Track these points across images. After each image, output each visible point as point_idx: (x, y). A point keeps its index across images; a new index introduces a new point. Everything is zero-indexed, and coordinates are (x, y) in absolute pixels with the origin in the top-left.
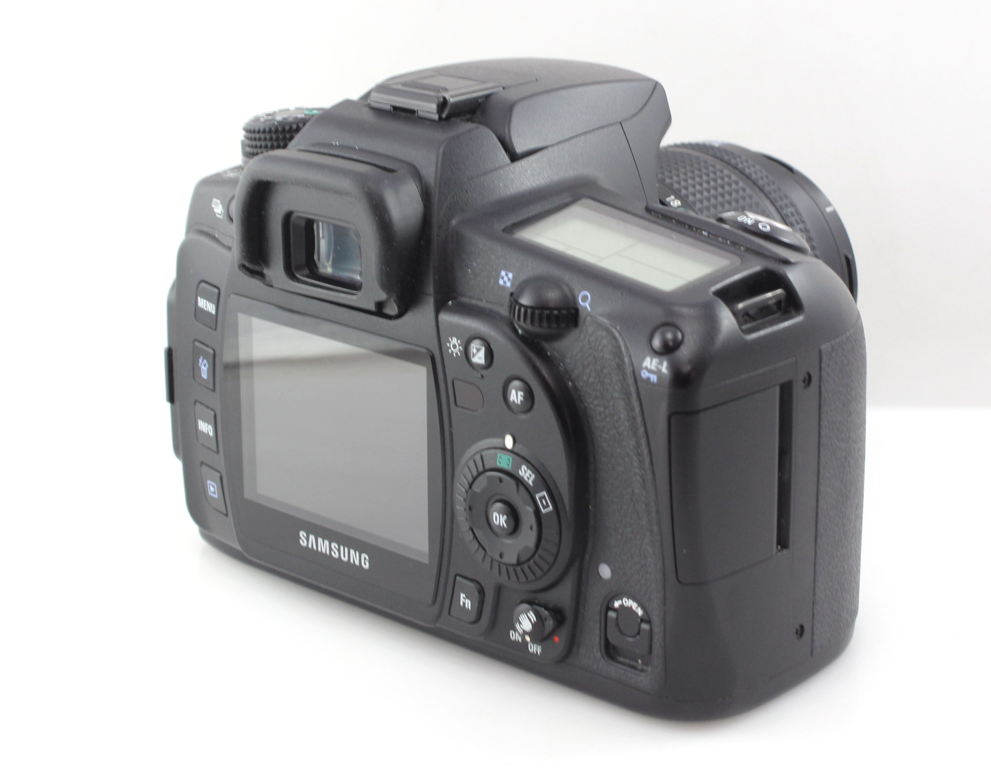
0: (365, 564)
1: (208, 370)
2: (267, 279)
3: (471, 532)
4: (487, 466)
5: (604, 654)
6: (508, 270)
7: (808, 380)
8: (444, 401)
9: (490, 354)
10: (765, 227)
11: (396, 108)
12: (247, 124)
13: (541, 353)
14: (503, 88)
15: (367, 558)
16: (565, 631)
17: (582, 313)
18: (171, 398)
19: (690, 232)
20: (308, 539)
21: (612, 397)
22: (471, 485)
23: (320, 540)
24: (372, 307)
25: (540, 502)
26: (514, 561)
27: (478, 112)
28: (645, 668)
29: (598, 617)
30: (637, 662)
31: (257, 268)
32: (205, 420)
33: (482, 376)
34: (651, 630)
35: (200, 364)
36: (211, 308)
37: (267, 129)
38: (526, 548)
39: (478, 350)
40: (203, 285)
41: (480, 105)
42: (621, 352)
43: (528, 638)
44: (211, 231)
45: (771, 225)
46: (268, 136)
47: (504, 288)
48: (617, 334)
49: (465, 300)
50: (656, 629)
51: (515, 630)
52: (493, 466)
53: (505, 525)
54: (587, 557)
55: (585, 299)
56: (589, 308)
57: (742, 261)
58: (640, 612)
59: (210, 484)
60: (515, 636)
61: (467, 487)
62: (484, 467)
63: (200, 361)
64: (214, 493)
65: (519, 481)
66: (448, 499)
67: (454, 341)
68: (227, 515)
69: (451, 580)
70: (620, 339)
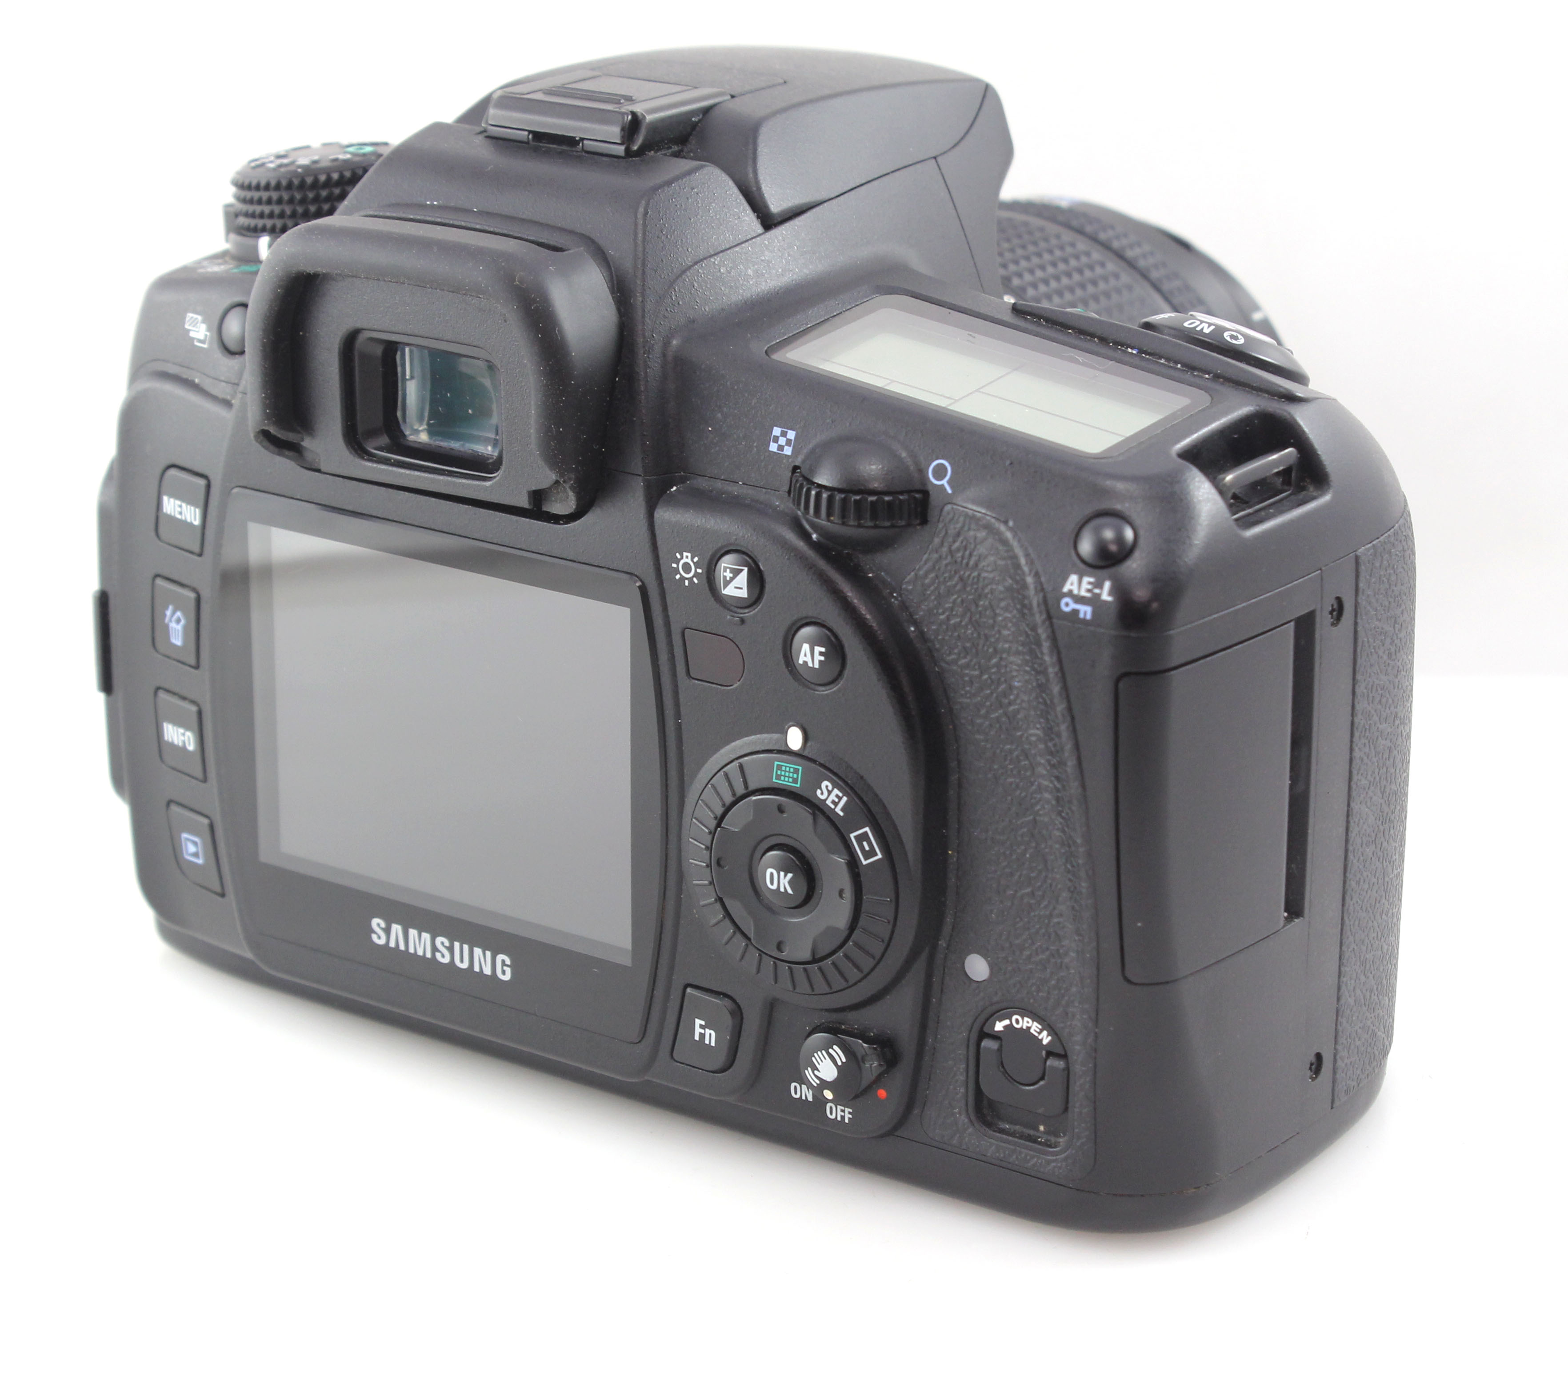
0: (504, 972)
1: (185, 628)
2: (309, 456)
3: (718, 906)
4: (752, 786)
5: (973, 1118)
6: (787, 426)
7: (1338, 611)
8: (665, 669)
9: (757, 579)
10: (1236, 338)
11: (538, 136)
12: (238, 173)
13: (855, 574)
14: (733, 97)
15: (508, 962)
16: (900, 1077)
17: (934, 499)
18: (107, 684)
19: (1103, 350)
20: (387, 931)
21: (996, 651)
22: (720, 820)
23: (413, 933)
24: (523, 502)
25: (859, 846)
26: (806, 955)
27: (693, 141)
28: (1053, 1139)
29: (962, 1052)
30: (1037, 1130)
31: (290, 437)
32: (179, 722)
33: (742, 621)
34: (1067, 1069)
35: (167, 620)
36: (191, 515)
37: (284, 183)
38: (830, 931)
39: (736, 573)
40: (173, 472)
41: (694, 126)
42: (1018, 566)
43: (828, 1094)
44: (186, 374)
45: (1245, 336)
46: (286, 196)
47: (778, 457)
48: (1009, 535)
49: (702, 483)
50: (1078, 1068)
51: (803, 1080)
52: (765, 784)
53: (790, 891)
54: (942, 943)
55: (940, 472)
56: (949, 491)
57: (1212, 399)
58: (1045, 1038)
59: (188, 839)
60: (800, 1092)
61: (713, 824)
62: (746, 786)
63: (168, 613)
64: (196, 855)
65: (818, 809)
66: (672, 846)
67: (687, 558)
68: (223, 895)
69: (675, 996)
70: (1015, 544)
